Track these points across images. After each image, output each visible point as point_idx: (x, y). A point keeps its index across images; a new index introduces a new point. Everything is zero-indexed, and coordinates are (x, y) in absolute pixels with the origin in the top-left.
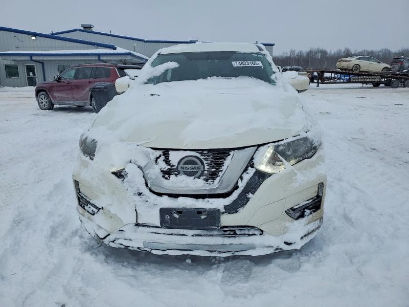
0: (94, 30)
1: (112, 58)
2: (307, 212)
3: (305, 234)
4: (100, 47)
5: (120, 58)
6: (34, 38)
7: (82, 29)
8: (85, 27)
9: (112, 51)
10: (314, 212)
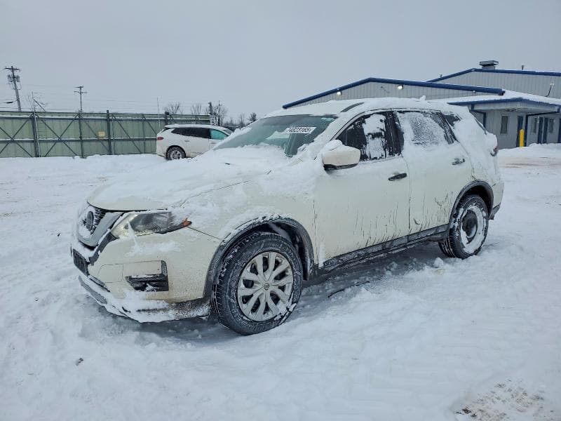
0: (497, 68)
1: (497, 107)
2: (149, 287)
3: (144, 308)
4: (481, 93)
5: (509, 106)
6: (400, 87)
7: (481, 67)
8: (484, 66)
9: (497, 97)
10: (157, 290)
